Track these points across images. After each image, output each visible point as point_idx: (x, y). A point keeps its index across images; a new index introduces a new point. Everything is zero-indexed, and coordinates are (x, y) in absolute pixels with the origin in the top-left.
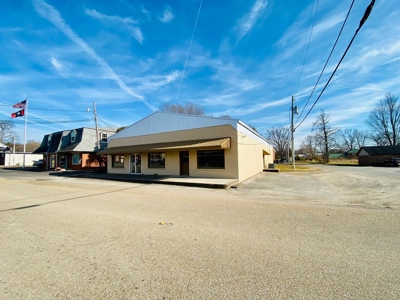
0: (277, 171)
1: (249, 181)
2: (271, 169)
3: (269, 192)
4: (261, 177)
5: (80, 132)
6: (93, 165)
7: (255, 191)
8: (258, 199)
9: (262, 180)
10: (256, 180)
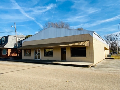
0: (113, 59)
1: (99, 64)
2: (109, 58)
3: (113, 69)
4: (105, 62)
5: (7, 38)
6: (13, 55)
7: (105, 69)
8: (108, 72)
9: (106, 63)
10: (103, 63)
